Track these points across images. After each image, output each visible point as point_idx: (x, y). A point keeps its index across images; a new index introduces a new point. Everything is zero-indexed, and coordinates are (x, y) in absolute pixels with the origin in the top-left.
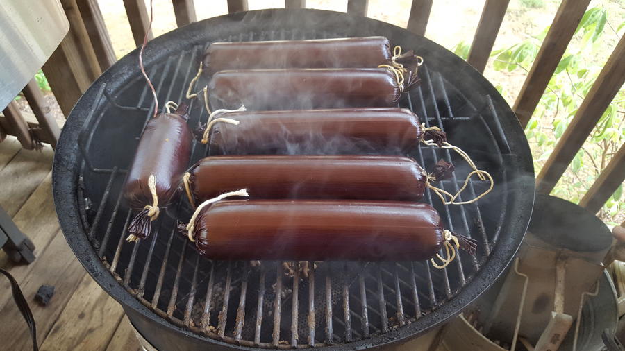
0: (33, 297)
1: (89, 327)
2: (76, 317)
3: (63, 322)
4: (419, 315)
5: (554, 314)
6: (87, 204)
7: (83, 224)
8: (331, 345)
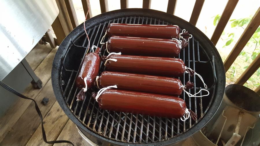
0: (41, 101)
1: (61, 115)
2: (56, 111)
3: (52, 112)
4: (172, 137)
5: (234, 134)
6: (63, 83)
7: (61, 90)
8: (140, 143)
